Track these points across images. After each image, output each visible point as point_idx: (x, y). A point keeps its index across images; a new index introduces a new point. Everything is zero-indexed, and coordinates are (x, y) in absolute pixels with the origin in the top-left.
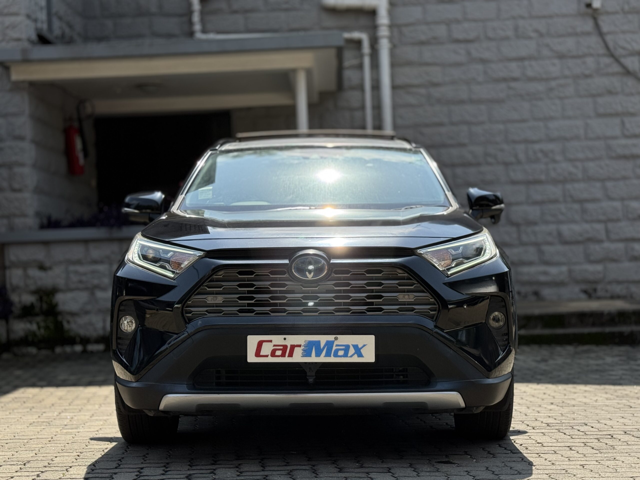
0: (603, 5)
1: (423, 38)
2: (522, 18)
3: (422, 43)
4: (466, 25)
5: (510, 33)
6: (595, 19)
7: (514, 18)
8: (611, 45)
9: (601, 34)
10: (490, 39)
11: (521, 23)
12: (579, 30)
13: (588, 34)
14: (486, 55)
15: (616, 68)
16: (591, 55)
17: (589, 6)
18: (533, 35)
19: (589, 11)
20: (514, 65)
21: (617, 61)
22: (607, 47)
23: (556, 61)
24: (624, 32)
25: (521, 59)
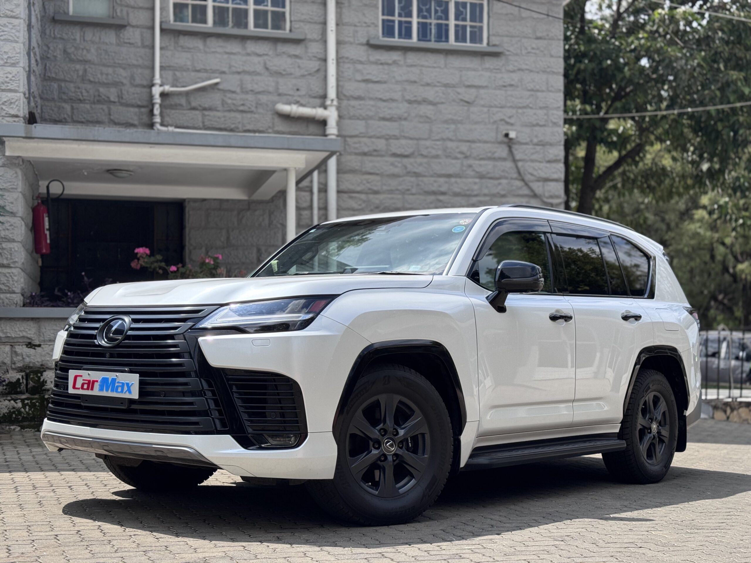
0: (517, 137)
1: (366, 150)
2: (451, 140)
3: (365, 154)
4: (403, 142)
5: (440, 153)
6: (510, 147)
7: (443, 140)
8: (522, 170)
9: (515, 161)
10: (423, 156)
11: (450, 144)
12: (497, 155)
13: (504, 159)
14: (420, 170)
15: (526, 191)
16: (506, 178)
17: (507, 135)
18: (459, 156)
19: (506, 140)
20: (442, 180)
21: (527, 184)
22: (519, 173)
23: (477, 180)
24: (533, 161)
25: (449, 176)
